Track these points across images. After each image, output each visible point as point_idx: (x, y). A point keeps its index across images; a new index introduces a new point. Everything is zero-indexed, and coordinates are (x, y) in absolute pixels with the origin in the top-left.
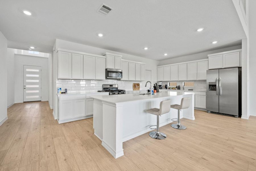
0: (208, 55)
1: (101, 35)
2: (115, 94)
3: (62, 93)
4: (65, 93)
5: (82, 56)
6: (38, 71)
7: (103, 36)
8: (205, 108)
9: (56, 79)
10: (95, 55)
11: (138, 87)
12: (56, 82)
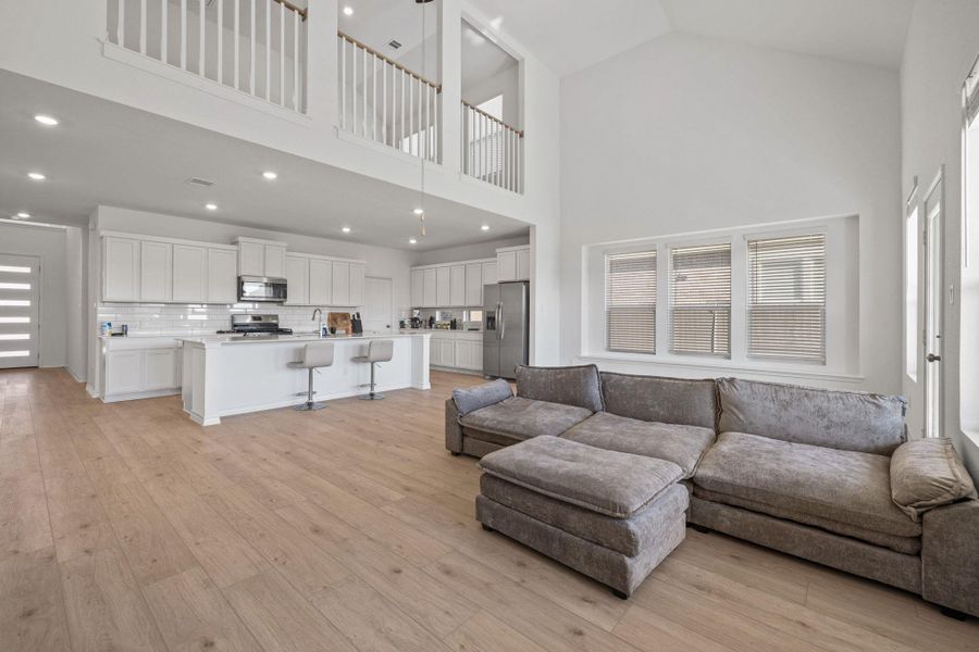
0: (498, 250)
1: (212, 207)
3: (113, 335)
4: (121, 334)
5: (169, 246)
6: (27, 270)
7: (220, 208)
8: (481, 368)
9: (98, 301)
10: (208, 245)
12: (96, 309)
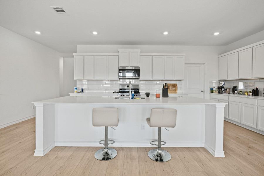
1: (95, 33)
2: (124, 96)
3: (78, 92)
4: (81, 92)
7: (98, 34)
11: (174, 88)
